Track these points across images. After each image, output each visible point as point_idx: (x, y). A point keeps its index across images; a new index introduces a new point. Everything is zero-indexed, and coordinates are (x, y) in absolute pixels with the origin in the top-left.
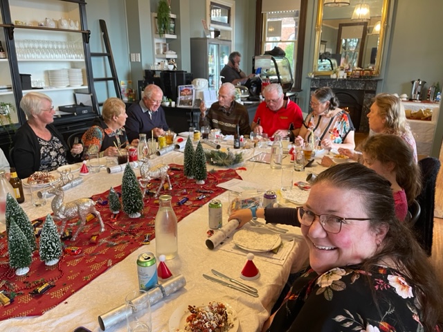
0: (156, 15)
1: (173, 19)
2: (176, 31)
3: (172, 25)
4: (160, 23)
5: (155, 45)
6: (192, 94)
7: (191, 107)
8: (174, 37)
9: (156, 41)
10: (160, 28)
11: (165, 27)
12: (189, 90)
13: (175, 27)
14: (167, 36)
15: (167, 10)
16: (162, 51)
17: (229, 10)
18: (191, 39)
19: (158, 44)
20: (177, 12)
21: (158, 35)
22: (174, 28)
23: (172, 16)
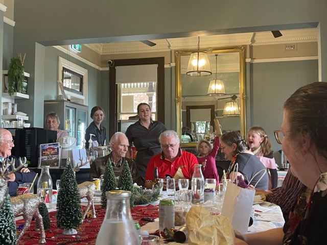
0: (6, 72)
1: (26, 78)
2: (30, 90)
3: (25, 84)
4: (11, 81)
5: (2, 104)
6: (57, 153)
7: (57, 168)
8: (27, 96)
9: (4, 100)
10: (10, 86)
11: (16, 86)
12: (54, 149)
13: (27, 86)
14: (19, 95)
15: (20, 68)
16: (10, 111)
17: (81, 78)
18: (45, 101)
19: (6, 103)
20: (31, 71)
21: (8, 94)
22: (27, 88)
23: (26, 74)
